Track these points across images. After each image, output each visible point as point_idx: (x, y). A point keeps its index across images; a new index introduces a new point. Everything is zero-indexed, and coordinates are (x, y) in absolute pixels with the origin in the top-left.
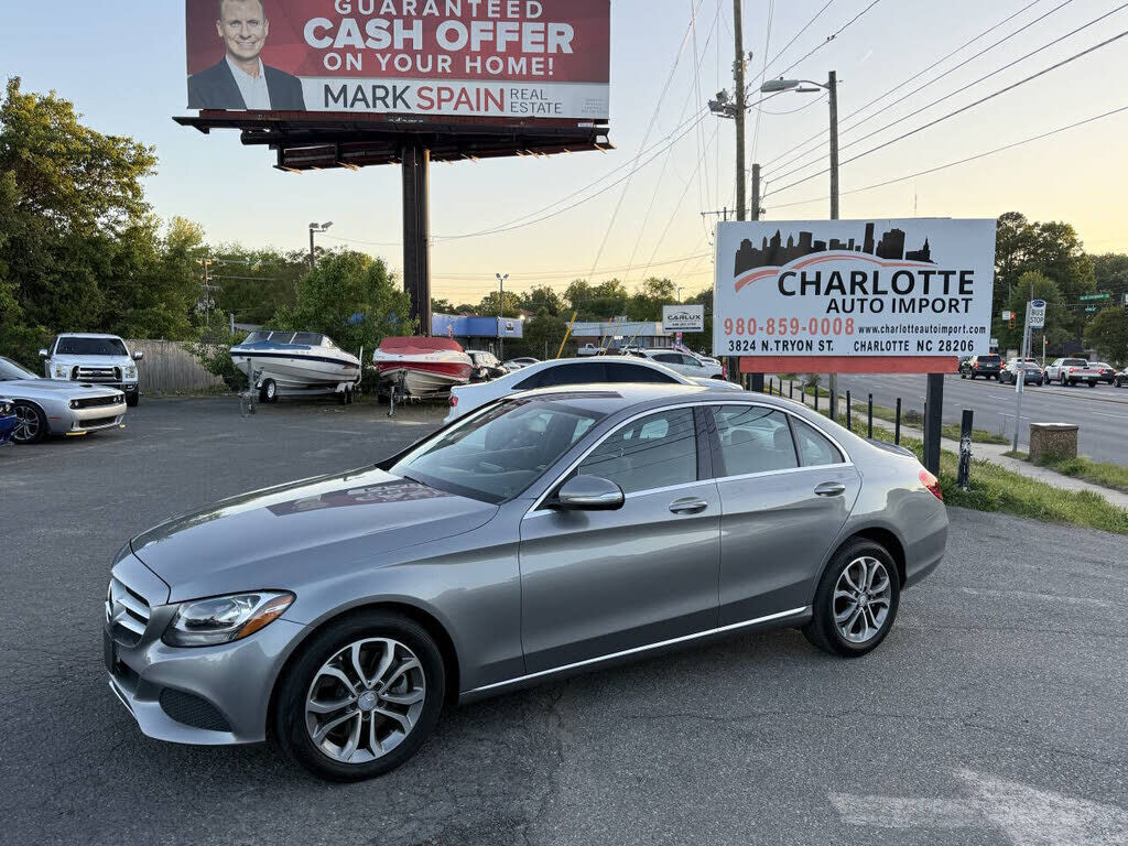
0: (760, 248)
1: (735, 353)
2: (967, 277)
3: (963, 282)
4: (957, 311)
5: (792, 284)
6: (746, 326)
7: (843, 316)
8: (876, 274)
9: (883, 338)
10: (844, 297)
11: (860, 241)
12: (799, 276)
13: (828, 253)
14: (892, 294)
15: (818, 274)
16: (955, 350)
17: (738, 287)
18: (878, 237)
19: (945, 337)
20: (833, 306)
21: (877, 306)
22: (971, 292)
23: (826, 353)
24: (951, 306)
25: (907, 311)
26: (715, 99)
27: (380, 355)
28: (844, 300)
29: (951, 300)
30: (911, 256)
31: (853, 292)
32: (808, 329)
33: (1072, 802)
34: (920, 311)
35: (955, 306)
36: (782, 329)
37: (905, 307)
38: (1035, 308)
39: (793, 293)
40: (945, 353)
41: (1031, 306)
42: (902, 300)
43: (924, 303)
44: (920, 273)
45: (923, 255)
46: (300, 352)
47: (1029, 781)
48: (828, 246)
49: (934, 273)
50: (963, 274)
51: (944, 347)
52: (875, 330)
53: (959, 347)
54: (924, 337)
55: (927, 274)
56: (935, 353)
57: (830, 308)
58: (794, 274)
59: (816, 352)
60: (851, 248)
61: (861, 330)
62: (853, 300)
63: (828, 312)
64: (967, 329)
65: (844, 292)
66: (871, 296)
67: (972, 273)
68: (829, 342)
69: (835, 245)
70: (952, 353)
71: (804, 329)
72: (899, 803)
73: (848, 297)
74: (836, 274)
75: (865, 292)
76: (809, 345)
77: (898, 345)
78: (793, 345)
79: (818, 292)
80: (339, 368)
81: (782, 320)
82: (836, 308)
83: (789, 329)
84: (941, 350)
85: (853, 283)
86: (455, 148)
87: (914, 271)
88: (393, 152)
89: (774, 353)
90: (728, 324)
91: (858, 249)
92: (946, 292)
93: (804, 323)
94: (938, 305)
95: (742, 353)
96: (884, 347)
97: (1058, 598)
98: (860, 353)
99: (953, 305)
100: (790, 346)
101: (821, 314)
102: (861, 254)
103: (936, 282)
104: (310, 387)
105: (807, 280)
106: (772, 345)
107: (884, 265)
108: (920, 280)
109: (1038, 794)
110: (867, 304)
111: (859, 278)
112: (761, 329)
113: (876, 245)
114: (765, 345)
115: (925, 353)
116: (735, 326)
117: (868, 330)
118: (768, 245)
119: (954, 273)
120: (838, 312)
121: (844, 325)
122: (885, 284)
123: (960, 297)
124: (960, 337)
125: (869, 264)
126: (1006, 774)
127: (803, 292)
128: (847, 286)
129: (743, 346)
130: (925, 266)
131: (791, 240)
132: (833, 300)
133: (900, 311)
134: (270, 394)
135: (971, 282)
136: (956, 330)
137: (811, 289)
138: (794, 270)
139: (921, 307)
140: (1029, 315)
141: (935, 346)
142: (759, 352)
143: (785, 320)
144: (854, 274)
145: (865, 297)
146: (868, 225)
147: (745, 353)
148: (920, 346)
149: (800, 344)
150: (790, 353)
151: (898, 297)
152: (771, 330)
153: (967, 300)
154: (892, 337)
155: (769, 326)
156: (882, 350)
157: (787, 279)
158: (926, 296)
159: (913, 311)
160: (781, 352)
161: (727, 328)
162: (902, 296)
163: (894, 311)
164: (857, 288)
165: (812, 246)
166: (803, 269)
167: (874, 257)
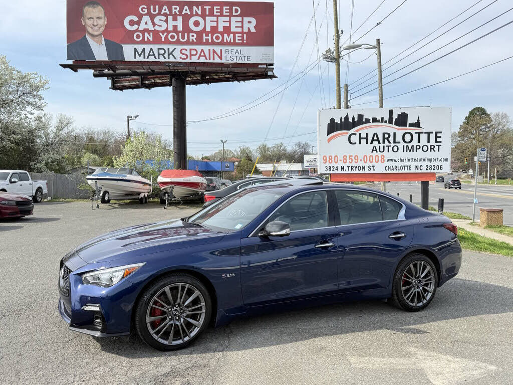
0: (339, 122)
1: (328, 172)
2: (438, 135)
3: (436, 137)
4: (434, 151)
5: (355, 139)
6: (333, 159)
7: (379, 154)
8: (395, 134)
9: (399, 164)
10: (380, 145)
11: (387, 118)
12: (358, 135)
13: (372, 124)
14: (403, 143)
15: (367, 134)
16: (434, 169)
17: (329, 140)
18: (395, 116)
19: (429, 163)
20: (375, 149)
21: (395, 149)
22: (441, 142)
23: (372, 172)
24: (431, 149)
25: (410, 151)
26: (325, 53)
27: (160, 179)
28: (380, 147)
29: (431, 146)
30: (411, 125)
31: (384, 142)
32: (363, 160)
34: (416, 151)
35: (433, 149)
36: (351, 161)
37: (409, 150)
38: (481, 151)
39: (355, 143)
40: (429, 171)
41: (479, 151)
42: (407, 146)
43: (418, 147)
44: (416, 133)
45: (417, 124)
46: (121, 178)
47: (440, 352)
48: (371, 121)
49: (422, 133)
50: (436, 133)
51: (428, 168)
52: (395, 160)
53: (436, 168)
54: (419, 164)
55: (419, 134)
56: (424, 171)
57: (373, 150)
58: (355, 134)
59: (367, 171)
60: (382, 122)
61: (388, 161)
62: (384, 146)
63: (372, 152)
64: (439, 159)
65: (379, 143)
66: (392, 144)
67: (441, 132)
68: (373, 166)
69: (375, 120)
70: (432, 171)
71: (361, 160)
72: (379, 360)
73: (382, 145)
74: (376, 134)
75: (390, 142)
76: (364, 168)
77: (406, 167)
78: (356, 168)
79: (367, 143)
80: (141, 185)
81: (350, 156)
82: (376, 150)
83: (354, 160)
84: (427, 170)
85: (384, 139)
86: (198, 78)
87: (413, 132)
88: (168, 80)
89: (347, 172)
90: (325, 158)
91: (386, 122)
92: (429, 142)
93: (361, 157)
94: (425, 148)
95: (331, 172)
96: (399, 168)
98: (388, 172)
99: (432, 148)
100: (354, 169)
101: (369, 153)
102: (387, 124)
103: (424, 137)
104: (126, 195)
105: (362, 137)
106: (346, 168)
107: (398, 129)
111: (386, 136)
112: (341, 160)
113: (394, 120)
114: (342, 168)
115: (419, 171)
116: (328, 159)
117: (392, 160)
118: (343, 120)
119: (432, 133)
120: (377, 152)
121: (380, 159)
123: (435, 144)
124: (436, 163)
125: (391, 129)
127: (360, 143)
128: (381, 141)
129: (332, 169)
130: (418, 130)
131: (353, 118)
132: (375, 147)
133: (407, 151)
134: (106, 198)
135: (440, 137)
136: (434, 160)
137: (364, 141)
138: (355, 132)
139: (417, 149)
140: (478, 155)
141: (424, 168)
142: (340, 171)
143: (352, 156)
144: (384, 134)
145: (390, 145)
146: (390, 110)
147: (333, 172)
148: (417, 168)
149: (359, 168)
150: (354, 172)
151: (405, 145)
152: (345, 161)
153: (439, 146)
154: (403, 164)
155: (344, 159)
156: (399, 170)
157: (352, 137)
158: (419, 144)
159: (413, 151)
160: (350, 172)
161: (324, 160)
162: (407, 144)
163: (404, 151)
164: (386, 140)
165: (364, 121)
166: (360, 132)
167: (393, 125)
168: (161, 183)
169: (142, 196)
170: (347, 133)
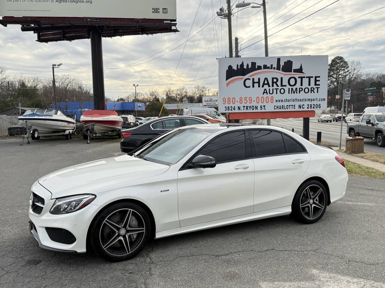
0: (236, 69)
1: (227, 111)
2: (318, 79)
3: (316, 81)
4: (314, 93)
5: (249, 83)
6: (231, 100)
7: (269, 95)
8: (282, 78)
9: (285, 104)
10: (269, 88)
11: (275, 65)
12: (251, 80)
13: (263, 70)
14: (288, 86)
15: (259, 79)
16: (314, 108)
17: (228, 85)
18: (282, 64)
19: (309, 103)
20: (265, 91)
21: (282, 91)
22: (319, 85)
23: (263, 110)
25: (294, 93)
26: (219, 11)
27: (83, 118)
28: (269, 89)
29: (311, 88)
30: (296, 71)
31: (273, 86)
32: (256, 101)
33: (355, 280)
34: (299, 93)
35: (313, 91)
36: (246, 101)
37: (293, 92)
38: (346, 92)
39: (249, 87)
40: (309, 109)
41: (345, 91)
42: (292, 89)
43: (301, 89)
44: (299, 77)
45: (300, 70)
46: (48, 118)
47: (339, 273)
48: (262, 68)
49: (304, 77)
50: (316, 77)
51: (309, 107)
52: (282, 101)
53: (315, 107)
54: (301, 103)
55: (302, 78)
56: (306, 109)
57: (264, 93)
59: (259, 110)
60: (271, 68)
61: (277, 101)
62: (273, 89)
63: (263, 94)
64: (318, 100)
66: (280, 87)
67: (319, 77)
68: (264, 106)
69: (265, 67)
70: (312, 109)
71: (254, 101)
72: (287, 284)
73: (271, 88)
74: (266, 79)
75: (278, 86)
76: (257, 108)
77: (291, 106)
78: (250, 108)
79: (259, 86)
80: (66, 124)
81: (245, 98)
82: (267, 92)
83: (248, 101)
84: (308, 108)
85: (273, 82)
86: (113, 32)
87: (297, 77)
88: (87, 34)
89: (243, 111)
90: (224, 100)
91: (274, 68)
92: (309, 85)
93: (254, 99)
94: (307, 90)
95: (230, 111)
96: (286, 108)
97: (354, 203)
98: (276, 110)
99: (312, 90)
100: (249, 108)
101: (261, 95)
102: (276, 70)
103: (305, 81)
104: (54, 132)
105: (255, 81)
106: (242, 108)
107: (285, 75)
108: (299, 80)
109: (342, 278)
110: (278, 91)
111: (275, 80)
112: (237, 101)
113: (281, 67)
114: (239, 108)
115: (302, 109)
116: (227, 101)
117: (279, 101)
118: (239, 68)
119: (312, 77)
120: (267, 94)
121: (270, 99)
122: (285, 82)
123: (315, 87)
124: (315, 103)
125: (279, 74)
126: (330, 271)
127: (253, 87)
128: (271, 84)
129: (230, 108)
130: (301, 75)
131: (248, 65)
132: (265, 89)
133: (292, 93)
134: (36, 136)
135: (319, 81)
136: (314, 100)
137: (256, 85)
138: (249, 78)
139: (300, 91)
140: (344, 95)
141: (306, 107)
142: (237, 111)
143: (247, 98)
144: (273, 79)
145: (278, 88)
146: (278, 58)
147: (231, 112)
148: (300, 107)
149: (253, 107)
150: (249, 111)
151: (291, 87)
152: (241, 102)
153: (318, 88)
154: (289, 103)
155: (240, 100)
156: (285, 109)
157: (247, 81)
158: (301, 87)
159: (297, 93)
160: (245, 111)
161: (224, 101)
162: (292, 87)
163: (289, 93)
164: (275, 84)
165: (256, 68)
166: (253, 77)
167: (281, 71)
168: (83, 121)
169: (67, 132)
170: (242, 78)
